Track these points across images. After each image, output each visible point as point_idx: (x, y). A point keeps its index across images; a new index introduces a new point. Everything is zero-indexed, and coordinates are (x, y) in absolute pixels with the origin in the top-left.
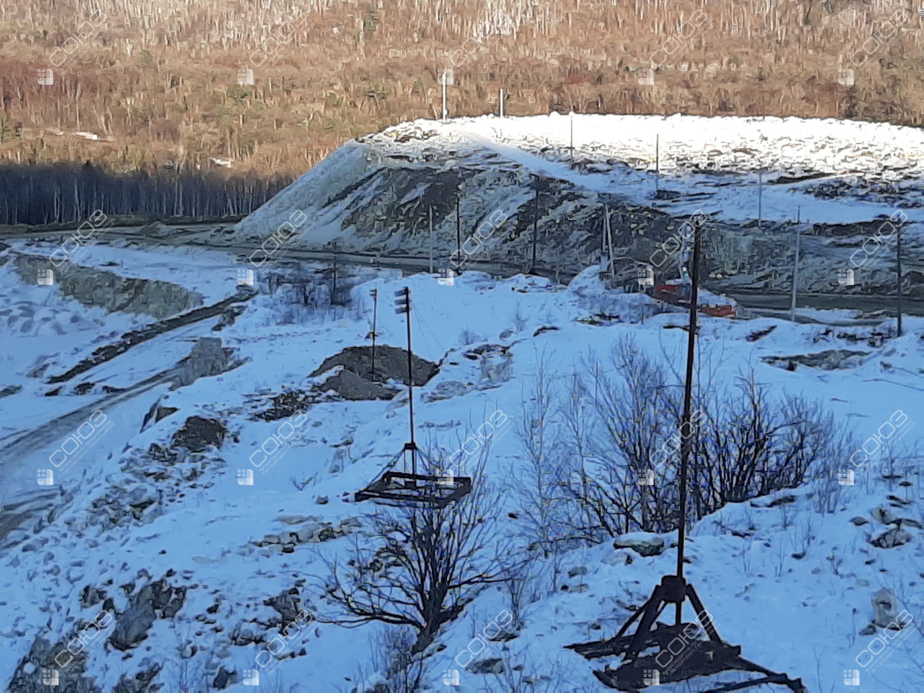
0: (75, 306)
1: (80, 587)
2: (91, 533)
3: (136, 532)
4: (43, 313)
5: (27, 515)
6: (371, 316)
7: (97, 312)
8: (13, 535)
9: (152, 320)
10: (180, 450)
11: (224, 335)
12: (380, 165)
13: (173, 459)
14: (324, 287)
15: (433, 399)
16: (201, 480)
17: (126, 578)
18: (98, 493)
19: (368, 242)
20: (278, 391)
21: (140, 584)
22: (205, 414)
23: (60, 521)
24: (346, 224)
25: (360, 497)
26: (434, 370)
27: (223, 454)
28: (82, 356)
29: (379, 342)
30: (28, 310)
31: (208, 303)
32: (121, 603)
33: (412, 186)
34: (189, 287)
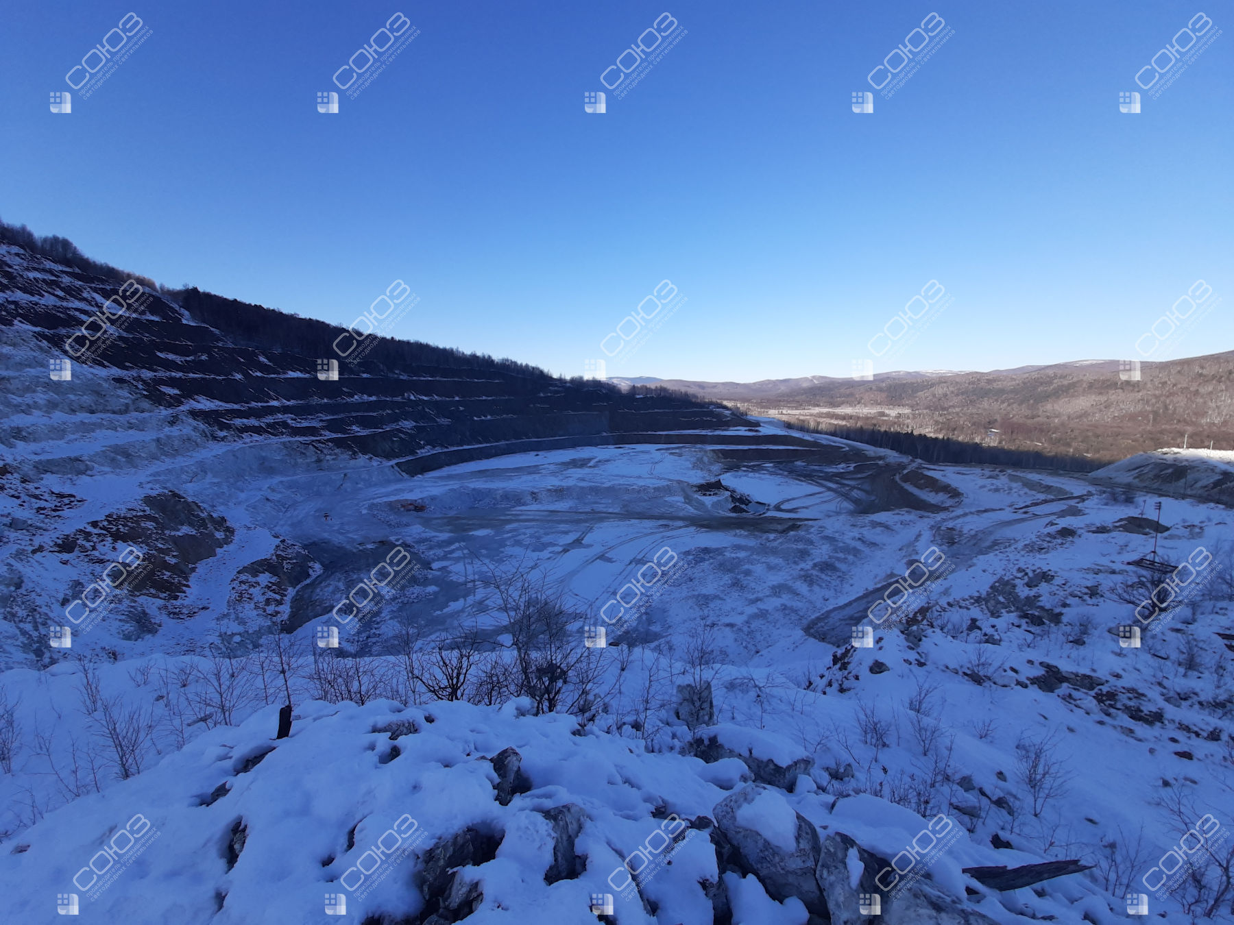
0: (1026, 490)
1: (1017, 567)
2: (1023, 553)
3: (1038, 556)
4: (1014, 490)
5: (1001, 543)
6: (1142, 508)
7: (1034, 492)
8: (996, 547)
9: (1053, 497)
10: (1058, 536)
11: (1080, 505)
12: (1153, 461)
13: (1055, 538)
14: (1123, 496)
15: (1166, 538)
16: (1065, 546)
17: (1034, 568)
18: (1027, 542)
19: (1144, 485)
20: (1099, 525)
21: (1038, 571)
22: (1069, 527)
23: (1012, 547)
24: (1135, 478)
25: (1129, 563)
26: (1167, 529)
27: (1074, 540)
28: (1026, 504)
29: (1144, 517)
30: (1011, 489)
31: (1075, 495)
32: (1031, 574)
33: (1166, 469)
34: (1068, 490)
